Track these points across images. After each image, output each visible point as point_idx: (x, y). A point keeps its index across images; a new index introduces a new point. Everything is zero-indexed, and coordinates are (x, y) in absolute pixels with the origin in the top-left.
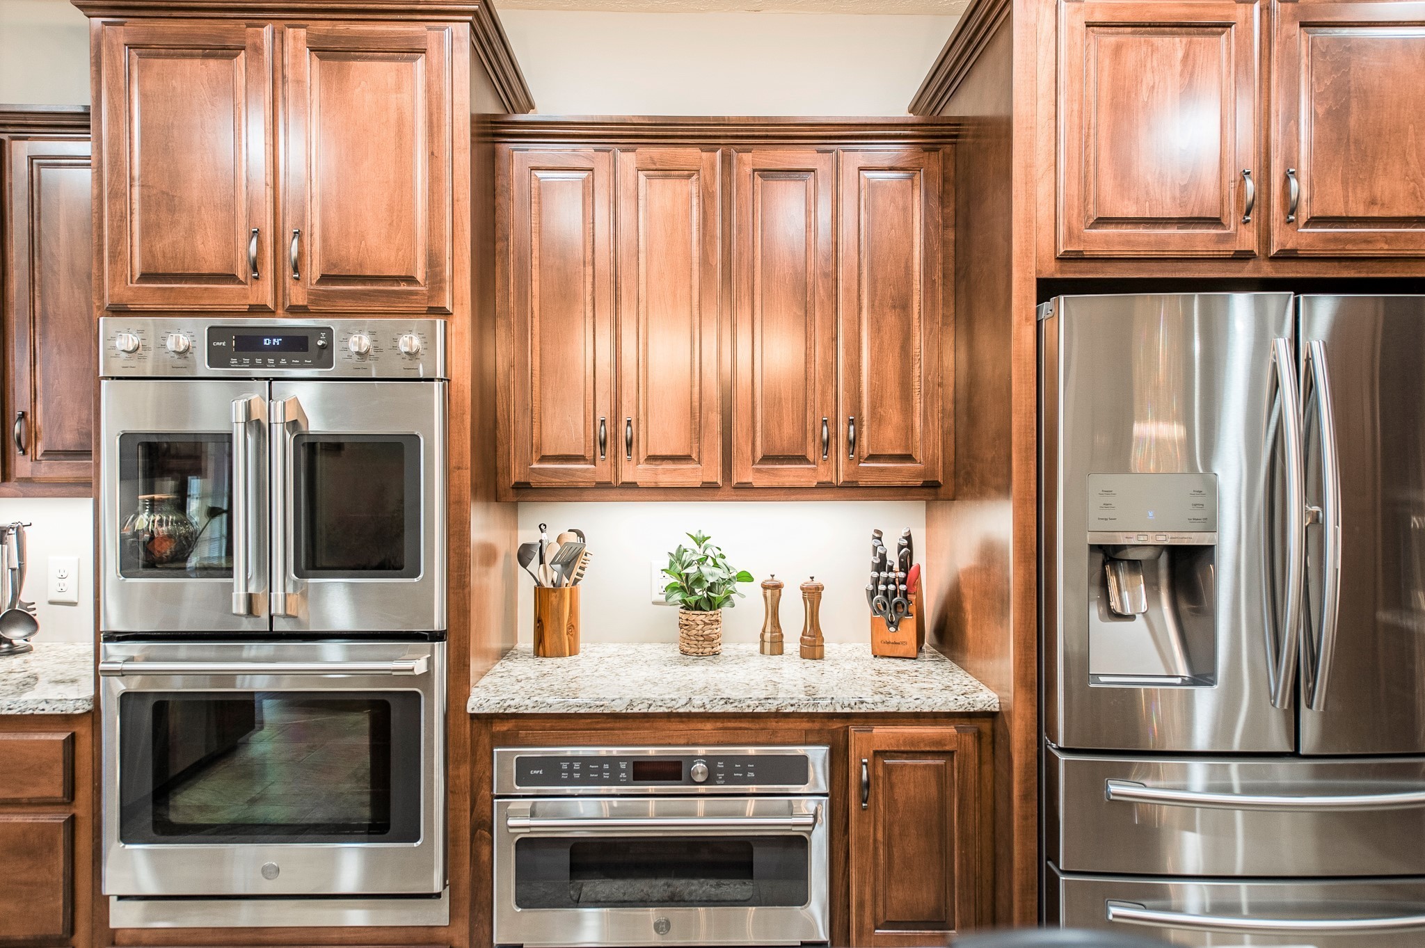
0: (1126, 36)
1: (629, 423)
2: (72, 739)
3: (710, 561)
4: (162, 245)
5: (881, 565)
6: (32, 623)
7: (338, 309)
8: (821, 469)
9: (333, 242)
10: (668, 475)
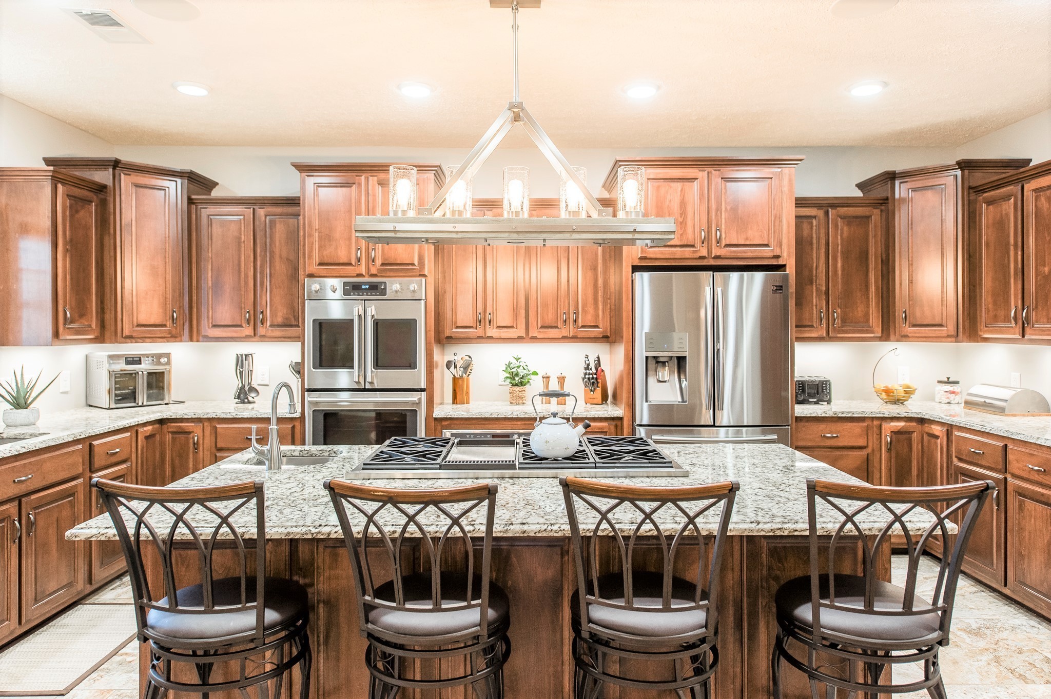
0: (661, 183)
1: (490, 314)
2: (293, 427)
3: (521, 368)
4: (326, 253)
5: (588, 367)
6: (257, 391)
7: (388, 275)
8: (563, 331)
9: (386, 252)
10: (505, 333)
